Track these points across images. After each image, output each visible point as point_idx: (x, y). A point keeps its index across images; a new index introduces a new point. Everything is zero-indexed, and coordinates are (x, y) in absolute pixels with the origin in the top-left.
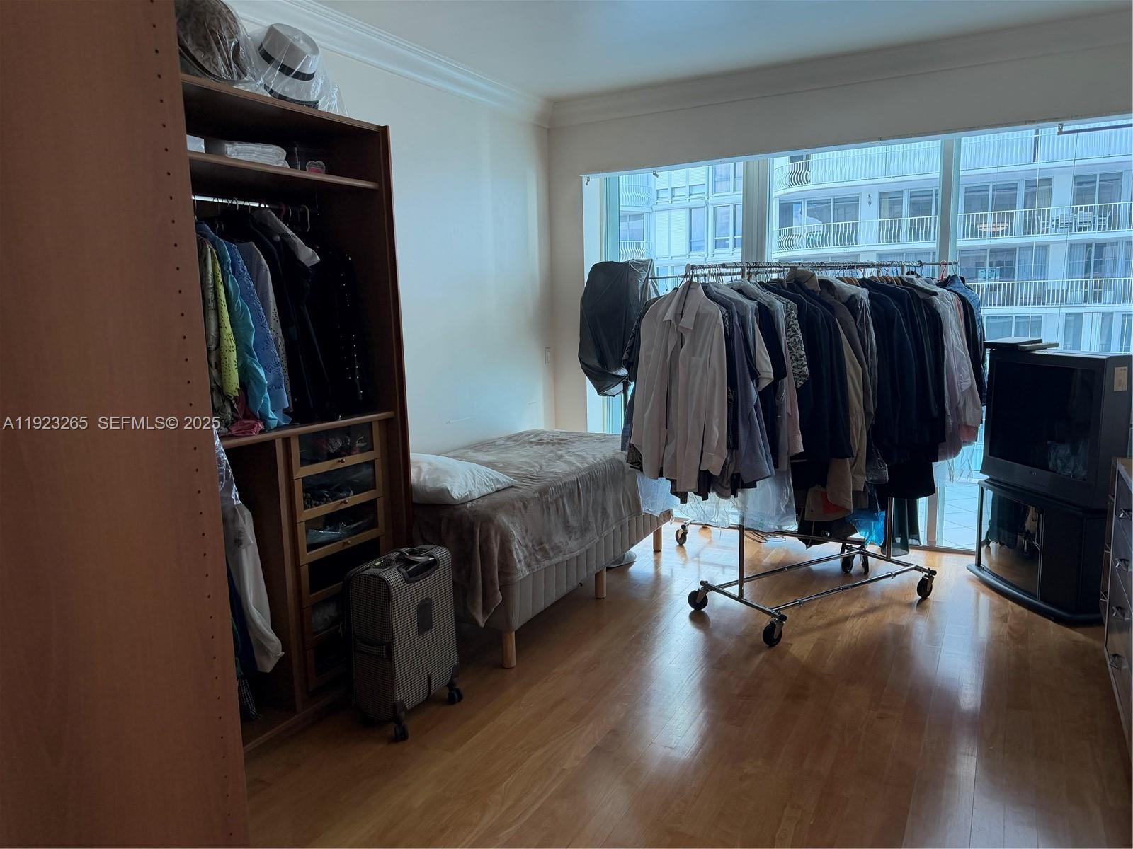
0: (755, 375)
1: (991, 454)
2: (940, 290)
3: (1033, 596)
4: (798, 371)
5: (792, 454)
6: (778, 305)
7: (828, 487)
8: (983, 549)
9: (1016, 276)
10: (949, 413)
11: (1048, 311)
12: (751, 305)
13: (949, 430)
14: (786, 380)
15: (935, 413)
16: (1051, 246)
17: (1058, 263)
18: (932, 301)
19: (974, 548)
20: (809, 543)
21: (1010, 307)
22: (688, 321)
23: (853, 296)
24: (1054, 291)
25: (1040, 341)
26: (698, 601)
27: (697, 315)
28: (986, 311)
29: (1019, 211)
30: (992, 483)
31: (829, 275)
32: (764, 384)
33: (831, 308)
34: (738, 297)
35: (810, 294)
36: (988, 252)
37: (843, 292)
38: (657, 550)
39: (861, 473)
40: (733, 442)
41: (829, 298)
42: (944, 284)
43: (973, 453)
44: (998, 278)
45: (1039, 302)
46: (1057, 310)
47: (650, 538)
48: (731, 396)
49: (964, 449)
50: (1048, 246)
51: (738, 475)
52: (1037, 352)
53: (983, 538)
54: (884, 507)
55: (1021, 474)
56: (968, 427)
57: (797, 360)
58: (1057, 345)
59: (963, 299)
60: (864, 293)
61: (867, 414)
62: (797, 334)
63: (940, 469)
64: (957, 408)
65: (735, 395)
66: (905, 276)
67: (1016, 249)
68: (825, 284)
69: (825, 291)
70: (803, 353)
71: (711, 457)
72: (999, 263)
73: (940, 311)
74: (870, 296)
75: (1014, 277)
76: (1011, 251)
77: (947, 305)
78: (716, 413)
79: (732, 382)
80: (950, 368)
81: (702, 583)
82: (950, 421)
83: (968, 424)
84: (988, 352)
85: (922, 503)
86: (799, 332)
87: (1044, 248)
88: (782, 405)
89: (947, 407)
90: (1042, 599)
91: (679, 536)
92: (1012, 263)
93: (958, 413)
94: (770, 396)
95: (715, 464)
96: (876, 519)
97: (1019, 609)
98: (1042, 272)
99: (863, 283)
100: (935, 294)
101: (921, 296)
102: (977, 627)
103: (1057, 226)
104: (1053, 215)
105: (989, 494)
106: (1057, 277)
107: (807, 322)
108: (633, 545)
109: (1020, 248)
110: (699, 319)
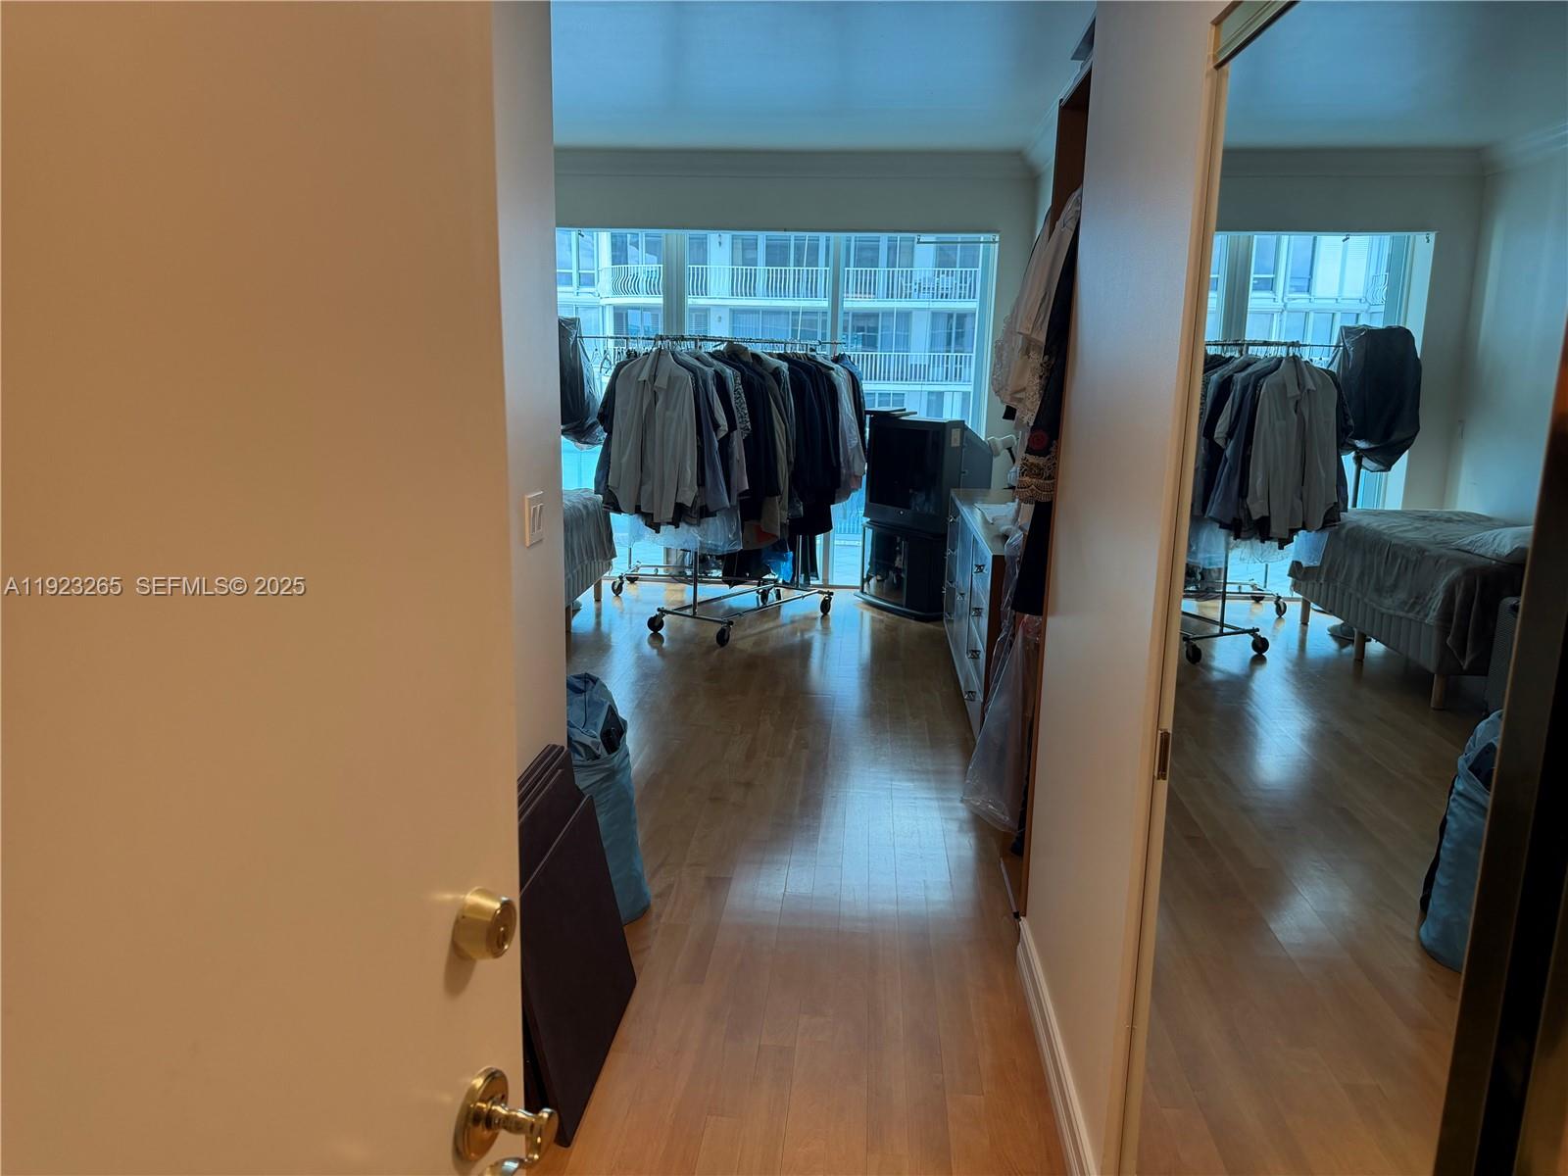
0: (716, 426)
1: (871, 500)
2: (835, 366)
3: (902, 606)
4: (743, 426)
5: (741, 490)
6: (729, 371)
7: (762, 520)
8: (865, 585)
9: (879, 345)
10: (842, 465)
11: (911, 388)
12: (710, 371)
13: (843, 478)
14: (735, 432)
15: (835, 465)
16: (914, 313)
17: (920, 331)
18: (830, 375)
19: (859, 584)
20: (732, 584)
21: (873, 382)
22: (662, 382)
23: (777, 368)
24: (916, 365)
25: (904, 410)
26: (656, 624)
27: (670, 377)
28: (867, 387)
29: (882, 270)
30: (873, 524)
31: (758, 349)
32: (722, 434)
33: (762, 377)
34: (698, 364)
35: (746, 364)
36: (850, 314)
37: (769, 364)
38: (598, 599)
39: (784, 509)
40: (701, 482)
41: (759, 369)
42: (836, 360)
43: (858, 497)
44: (860, 346)
45: (901, 377)
46: (918, 388)
47: (591, 589)
48: (700, 443)
49: (853, 494)
50: (911, 312)
51: (706, 506)
52: (903, 418)
53: (865, 577)
54: (794, 549)
55: (894, 514)
56: (856, 477)
57: (742, 417)
58: (916, 413)
59: (851, 374)
60: (784, 366)
61: (789, 463)
62: (741, 397)
63: (836, 510)
64: (848, 462)
65: (702, 443)
66: (809, 352)
67: (878, 315)
68: (755, 356)
69: (755, 363)
70: (746, 411)
71: (685, 491)
72: (862, 329)
73: (836, 383)
74: (789, 369)
75: (876, 347)
76: (872, 315)
77: (840, 376)
78: (688, 457)
79: (699, 432)
80: (843, 430)
81: (659, 610)
82: (844, 471)
83: (856, 474)
84: (868, 416)
85: (819, 539)
86: (743, 395)
87: (905, 316)
88: (732, 452)
89: (842, 460)
90: (906, 607)
91: (616, 587)
92: (875, 330)
93: (849, 466)
94: (725, 442)
95: (688, 497)
96: (786, 560)
97: (890, 615)
98: (904, 342)
99: (780, 357)
100: (833, 369)
101: (823, 370)
102: (861, 647)
103: (919, 290)
104: (917, 278)
105: (869, 533)
106: (919, 353)
107: (747, 385)
108: (579, 595)
109: (883, 313)
110: (672, 380)
